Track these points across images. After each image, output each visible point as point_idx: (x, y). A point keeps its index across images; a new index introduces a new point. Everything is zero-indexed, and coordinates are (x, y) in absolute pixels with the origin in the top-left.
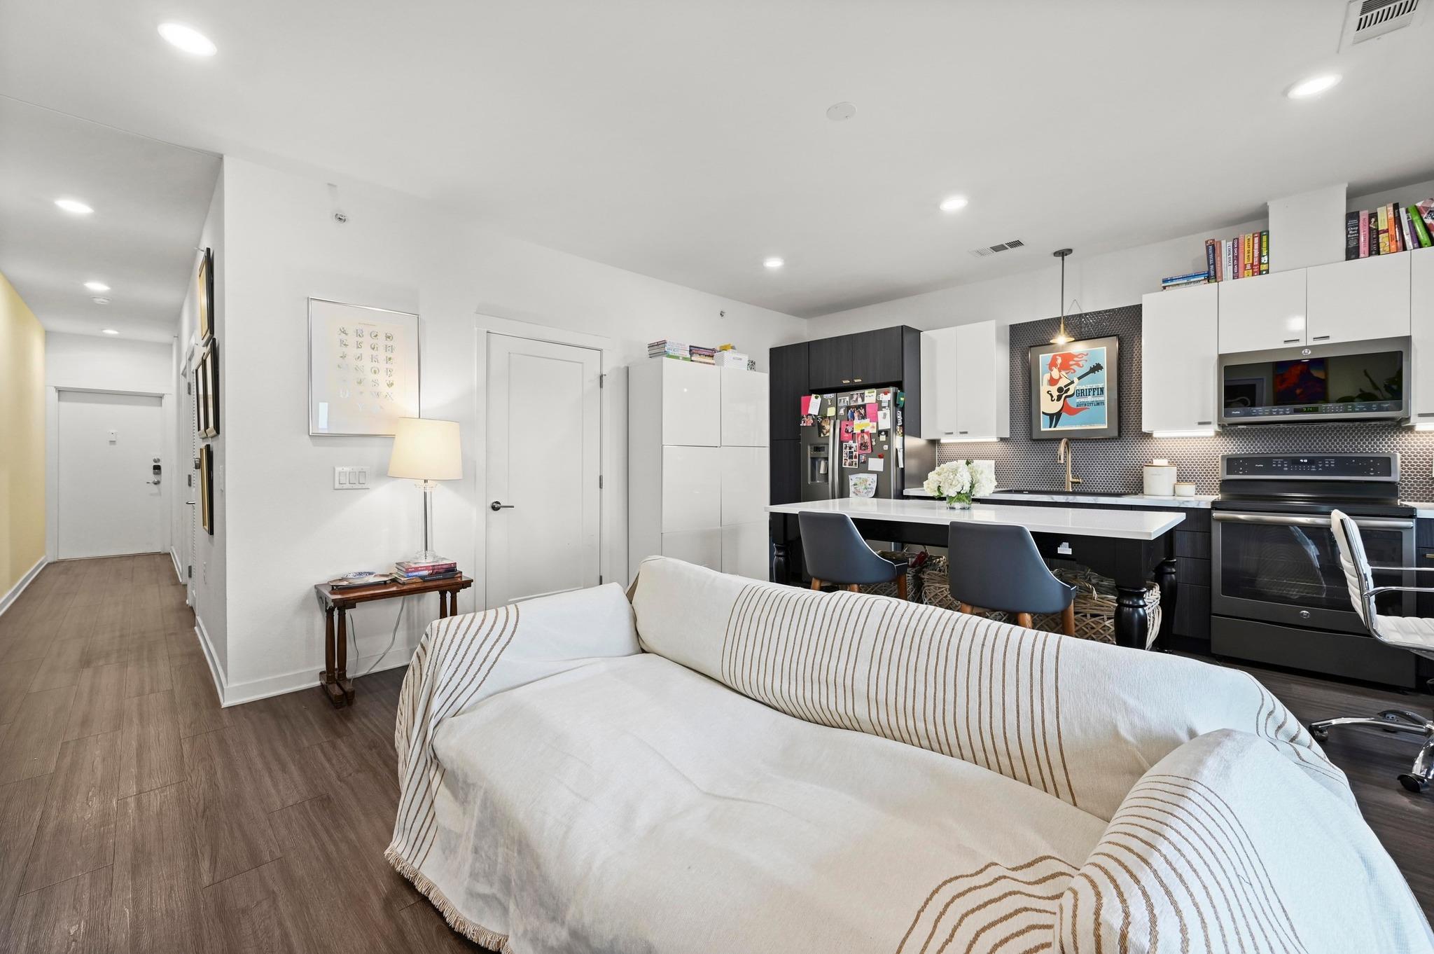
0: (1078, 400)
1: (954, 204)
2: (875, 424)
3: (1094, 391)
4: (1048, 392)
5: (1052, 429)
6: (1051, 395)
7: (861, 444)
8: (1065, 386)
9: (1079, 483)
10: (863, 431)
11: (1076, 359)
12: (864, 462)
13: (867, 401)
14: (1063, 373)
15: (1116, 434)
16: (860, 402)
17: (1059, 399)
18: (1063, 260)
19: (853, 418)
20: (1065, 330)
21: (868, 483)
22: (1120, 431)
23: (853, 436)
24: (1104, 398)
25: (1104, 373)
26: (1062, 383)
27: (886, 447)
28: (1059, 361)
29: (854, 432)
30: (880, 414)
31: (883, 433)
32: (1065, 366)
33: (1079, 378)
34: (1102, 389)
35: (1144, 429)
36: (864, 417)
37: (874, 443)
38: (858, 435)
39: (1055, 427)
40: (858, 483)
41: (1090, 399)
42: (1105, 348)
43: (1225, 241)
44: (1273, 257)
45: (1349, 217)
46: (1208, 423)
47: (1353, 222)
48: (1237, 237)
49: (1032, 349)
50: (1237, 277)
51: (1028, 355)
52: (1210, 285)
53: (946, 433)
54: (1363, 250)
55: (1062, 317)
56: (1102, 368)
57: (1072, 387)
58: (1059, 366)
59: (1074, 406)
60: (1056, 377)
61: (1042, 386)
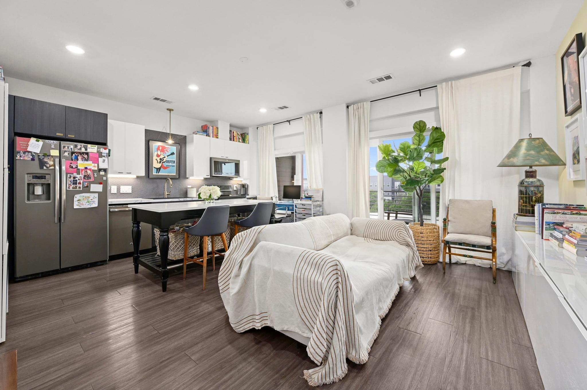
0: (167, 164)
1: (193, 88)
2: (96, 165)
3: (172, 162)
4: (156, 159)
5: (157, 174)
6: (157, 161)
7: (85, 176)
8: (163, 158)
9: (170, 194)
10: (86, 168)
11: (166, 149)
12: (87, 187)
13: (89, 150)
14: (162, 153)
15: (178, 177)
16: (83, 150)
17: (160, 163)
18: (170, 112)
19: (77, 160)
20: (171, 139)
21: (90, 199)
23: (78, 171)
24: (175, 164)
25: (175, 156)
26: (162, 157)
27: (104, 178)
28: (161, 148)
29: (78, 168)
30: (101, 160)
31: (103, 171)
32: (162, 151)
33: (167, 156)
34: (174, 161)
35: (187, 177)
36: (87, 160)
37: (96, 176)
38: (82, 170)
39: (158, 173)
40: (81, 199)
41: (170, 164)
42: (176, 147)
43: (211, 127)
44: (219, 135)
45: (230, 131)
46: (208, 176)
47: (231, 132)
48: (213, 127)
49: (150, 141)
50: (213, 137)
51: (149, 143)
52: (208, 137)
53: (119, 173)
54: (232, 139)
55: (169, 133)
56: (174, 154)
57: (165, 159)
58: (160, 150)
59: (165, 166)
60: (159, 154)
61: (154, 156)
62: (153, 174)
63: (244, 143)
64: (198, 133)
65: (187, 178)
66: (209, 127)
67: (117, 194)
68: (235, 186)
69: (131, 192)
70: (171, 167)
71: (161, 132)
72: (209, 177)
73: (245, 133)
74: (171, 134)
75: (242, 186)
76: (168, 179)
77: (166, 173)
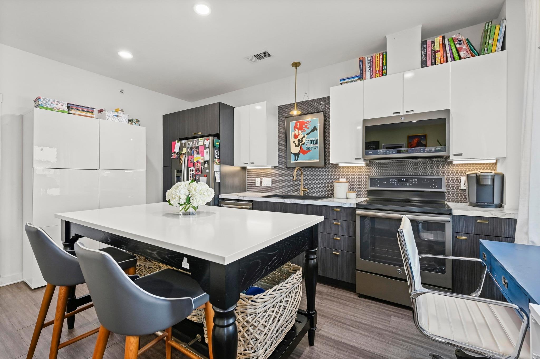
2: (203, 157)
3: (313, 142)
5: (296, 162)
6: (295, 143)
7: (197, 169)
8: (301, 139)
9: (306, 191)
10: (198, 162)
11: (306, 124)
12: (199, 179)
13: (199, 144)
14: (300, 131)
15: (322, 164)
17: (298, 146)
18: (296, 68)
19: (194, 154)
22: (325, 163)
24: (318, 145)
26: (300, 137)
27: (207, 171)
28: (298, 125)
29: (194, 162)
30: (205, 151)
31: (206, 163)
32: (301, 129)
33: (307, 135)
34: (317, 140)
36: (198, 153)
39: (297, 161)
41: (312, 146)
42: (318, 118)
43: (367, 58)
44: (388, 66)
45: (423, 43)
46: (359, 159)
47: (425, 46)
48: (373, 56)
49: (286, 119)
50: (372, 77)
52: (360, 82)
53: (245, 163)
54: (430, 62)
56: (317, 129)
57: (304, 139)
58: (298, 128)
59: (305, 149)
60: (297, 134)
61: (291, 138)
62: (292, 162)
63: (483, 53)
67: (260, 187)
68: (464, 179)
69: (271, 186)
70: (312, 150)
76: (298, 169)
77: (306, 159)
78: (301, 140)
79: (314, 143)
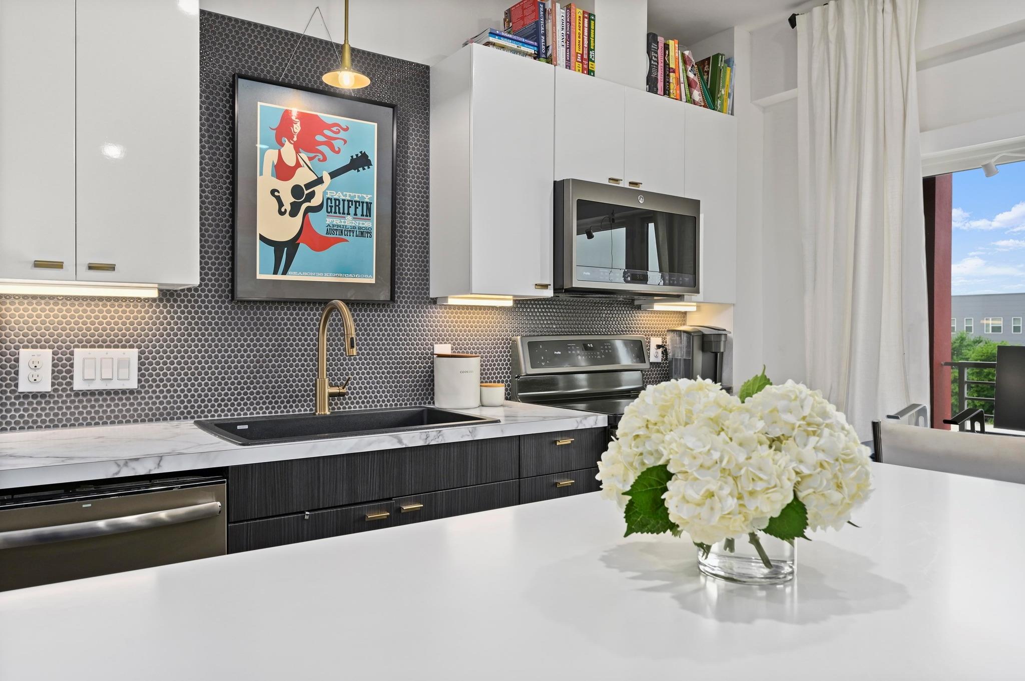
0: (329, 221)
3: (356, 208)
4: (273, 192)
5: (279, 277)
6: (279, 199)
8: (308, 186)
11: (327, 132)
14: (304, 155)
15: (384, 295)
17: (293, 214)
20: (353, 60)
22: (392, 292)
24: (371, 224)
25: (371, 174)
26: (303, 177)
28: (297, 128)
32: (305, 144)
33: (333, 175)
34: (369, 205)
35: (432, 296)
39: (285, 272)
41: (349, 221)
42: (376, 124)
43: (558, 5)
44: (599, 54)
45: (652, 39)
46: (545, 286)
47: (654, 46)
48: (568, 8)
49: (241, 82)
50: (568, 66)
51: (233, 97)
52: (542, 64)
53: (38, 264)
54: (660, 85)
55: (343, 47)
56: (368, 163)
57: (319, 190)
58: (295, 139)
59: (322, 232)
60: (290, 161)
61: (261, 174)
62: (259, 276)
63: (714, 108)
64: (492, 39)
65: (434, 301)
66: (549, 6)
67: (51, 396)
68: (655, 341)
69: (133, 384)
71: (299, 36)
72: (549, 293)
73: (716, 57)
74: (353, 50)
75: (696, 343)
76: (334, 308)
77: (323, 272)
78: (306, 192)
79: (359, 211)
